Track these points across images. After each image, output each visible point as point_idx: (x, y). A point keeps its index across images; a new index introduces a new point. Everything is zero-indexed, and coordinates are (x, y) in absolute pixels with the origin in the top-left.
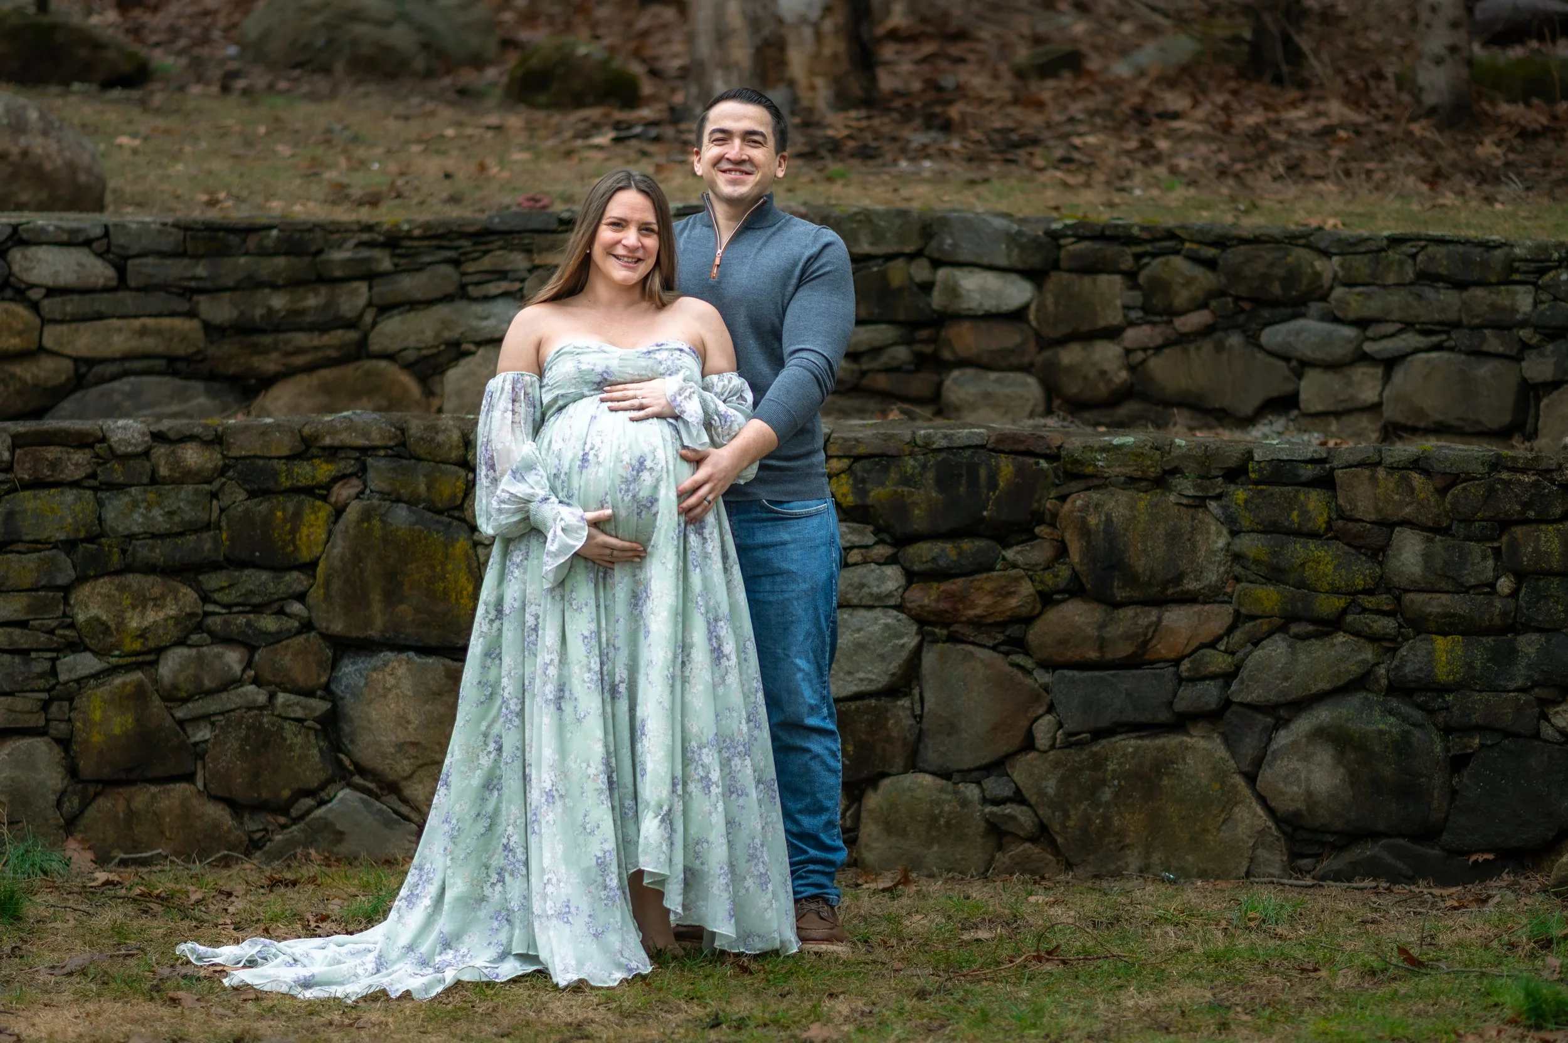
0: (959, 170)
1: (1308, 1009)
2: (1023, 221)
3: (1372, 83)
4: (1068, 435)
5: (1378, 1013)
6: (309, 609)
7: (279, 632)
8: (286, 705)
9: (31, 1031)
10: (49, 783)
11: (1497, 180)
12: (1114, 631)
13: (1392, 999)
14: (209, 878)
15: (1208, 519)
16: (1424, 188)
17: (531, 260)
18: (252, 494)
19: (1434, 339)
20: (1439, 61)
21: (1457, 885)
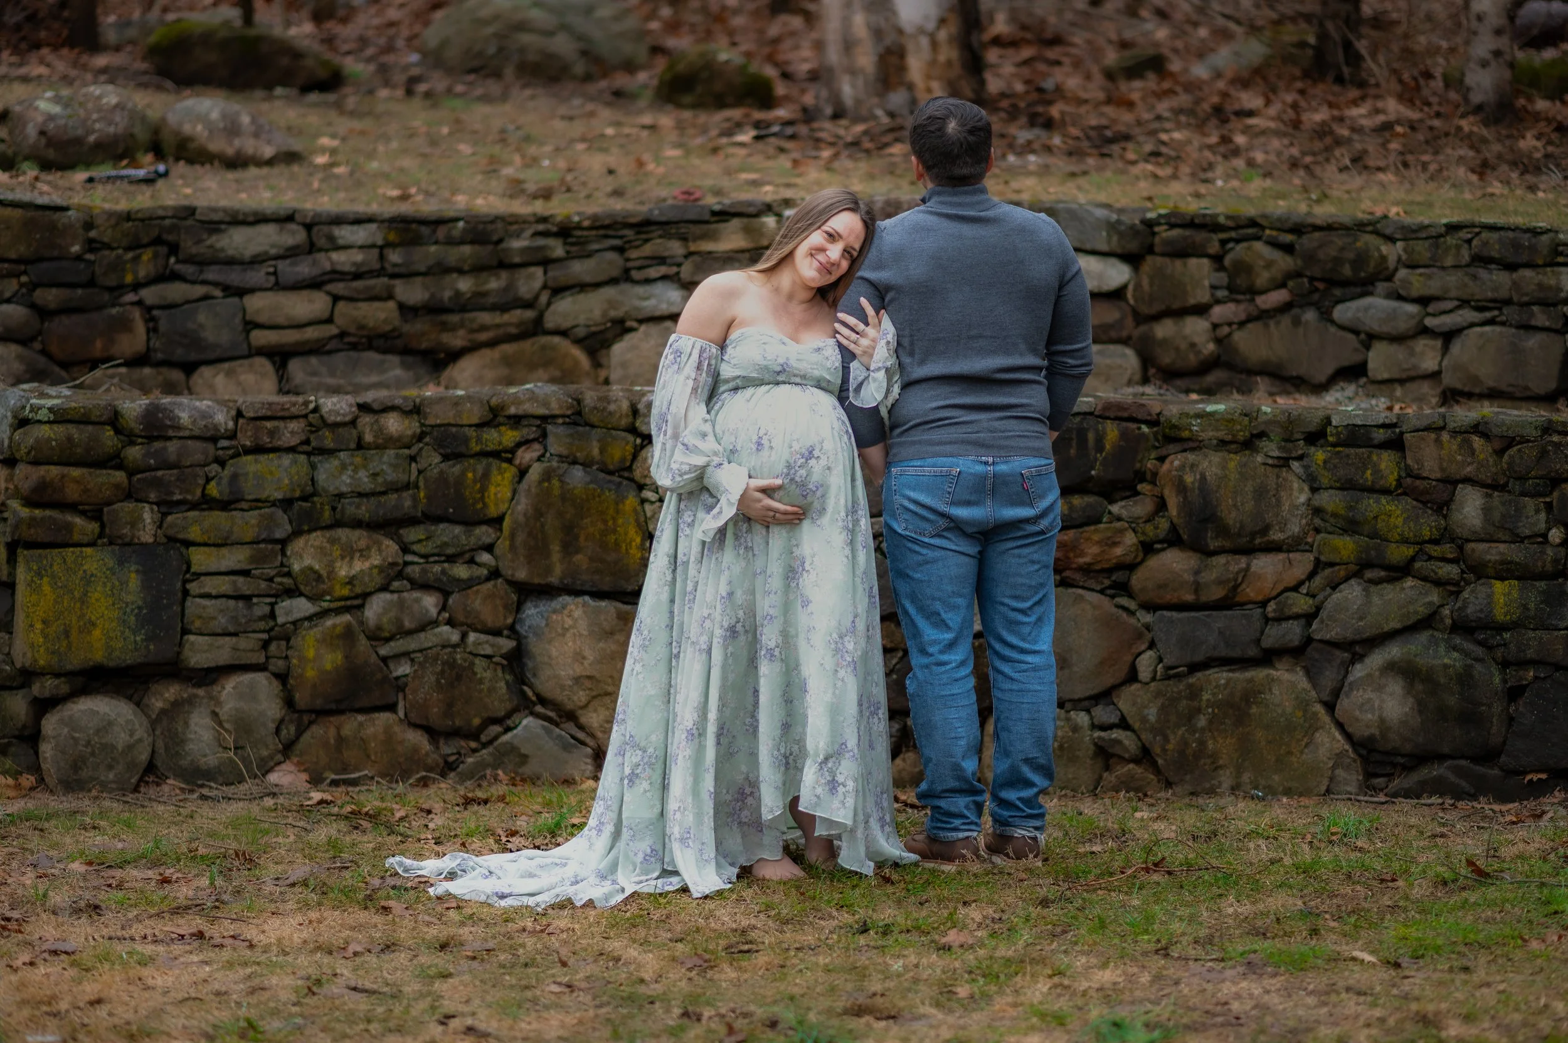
0: (1061, 164)
1: (1388, 916)
2: (1121, 211)
3: (1422, 82)
4: (1166, 402)
5: (1452, 920)
6: (496, 558)
7: (471, 579)
8: (477, 644)
9: (262, 937)
10: (269, 713)
11: (1538, 170)
12: (1208, 576)
13: (1463, 907)
14: (411, 797)
15: (1291, 477)
16: (1474, 178)
17: (687, 247)
18: (446, 458)
19: (1488, 315)
20: (1484, 64)
21: (1514, 801)
